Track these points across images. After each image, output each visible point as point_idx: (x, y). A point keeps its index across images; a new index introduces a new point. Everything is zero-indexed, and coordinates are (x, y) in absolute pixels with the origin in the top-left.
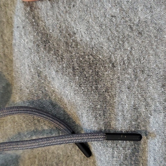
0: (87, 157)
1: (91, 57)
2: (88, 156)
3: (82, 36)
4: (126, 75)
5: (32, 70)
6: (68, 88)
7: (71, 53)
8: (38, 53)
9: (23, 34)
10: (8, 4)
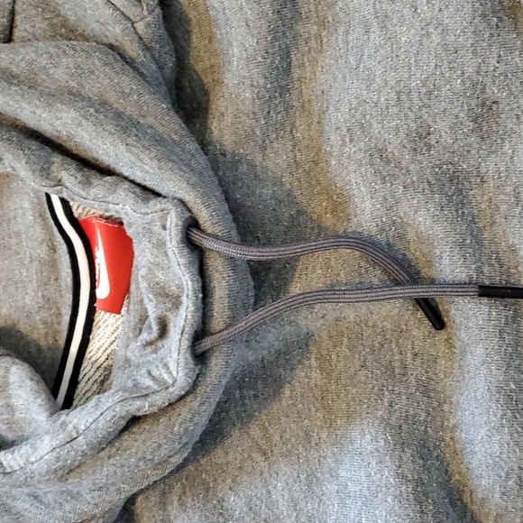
0: (436, 329)
1: (450, 166)
2: (439, 327)
3: (441, 136)
4: (503, 196)
5: (362, 189)
6: (423, 212)
7: (421, 163)
8: (372, 165)
9: (347, 140)
10: (306, 78)
